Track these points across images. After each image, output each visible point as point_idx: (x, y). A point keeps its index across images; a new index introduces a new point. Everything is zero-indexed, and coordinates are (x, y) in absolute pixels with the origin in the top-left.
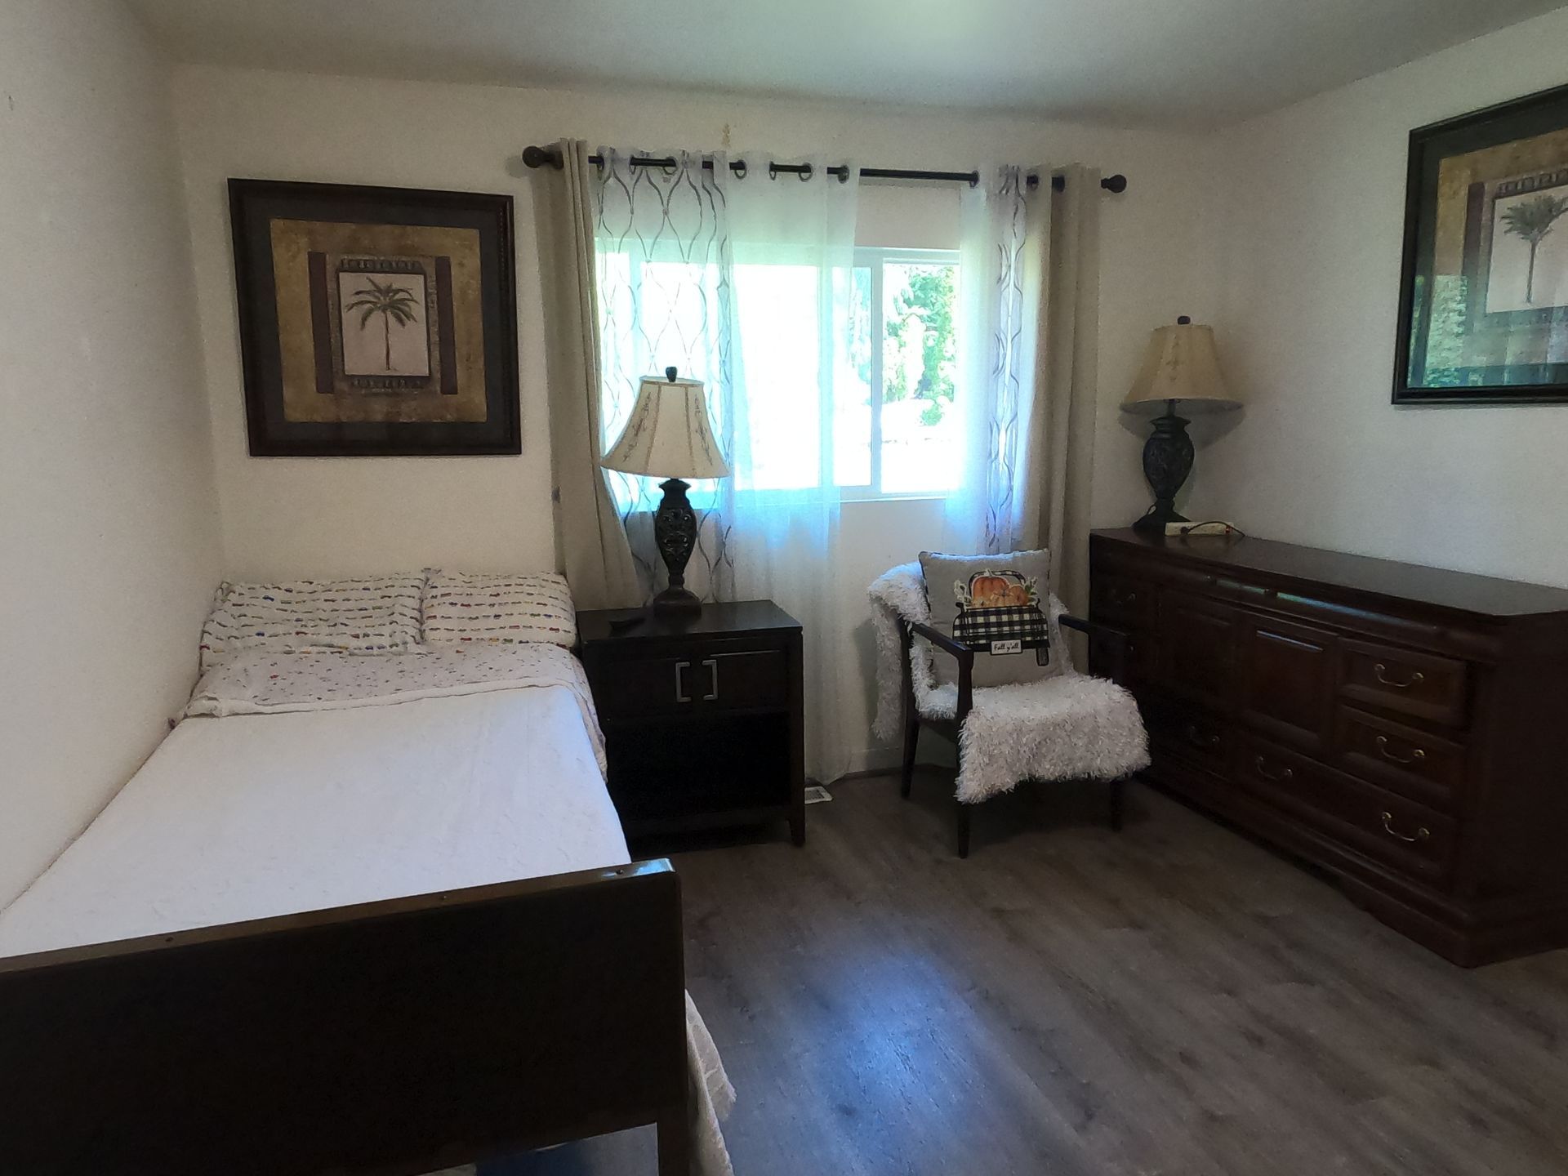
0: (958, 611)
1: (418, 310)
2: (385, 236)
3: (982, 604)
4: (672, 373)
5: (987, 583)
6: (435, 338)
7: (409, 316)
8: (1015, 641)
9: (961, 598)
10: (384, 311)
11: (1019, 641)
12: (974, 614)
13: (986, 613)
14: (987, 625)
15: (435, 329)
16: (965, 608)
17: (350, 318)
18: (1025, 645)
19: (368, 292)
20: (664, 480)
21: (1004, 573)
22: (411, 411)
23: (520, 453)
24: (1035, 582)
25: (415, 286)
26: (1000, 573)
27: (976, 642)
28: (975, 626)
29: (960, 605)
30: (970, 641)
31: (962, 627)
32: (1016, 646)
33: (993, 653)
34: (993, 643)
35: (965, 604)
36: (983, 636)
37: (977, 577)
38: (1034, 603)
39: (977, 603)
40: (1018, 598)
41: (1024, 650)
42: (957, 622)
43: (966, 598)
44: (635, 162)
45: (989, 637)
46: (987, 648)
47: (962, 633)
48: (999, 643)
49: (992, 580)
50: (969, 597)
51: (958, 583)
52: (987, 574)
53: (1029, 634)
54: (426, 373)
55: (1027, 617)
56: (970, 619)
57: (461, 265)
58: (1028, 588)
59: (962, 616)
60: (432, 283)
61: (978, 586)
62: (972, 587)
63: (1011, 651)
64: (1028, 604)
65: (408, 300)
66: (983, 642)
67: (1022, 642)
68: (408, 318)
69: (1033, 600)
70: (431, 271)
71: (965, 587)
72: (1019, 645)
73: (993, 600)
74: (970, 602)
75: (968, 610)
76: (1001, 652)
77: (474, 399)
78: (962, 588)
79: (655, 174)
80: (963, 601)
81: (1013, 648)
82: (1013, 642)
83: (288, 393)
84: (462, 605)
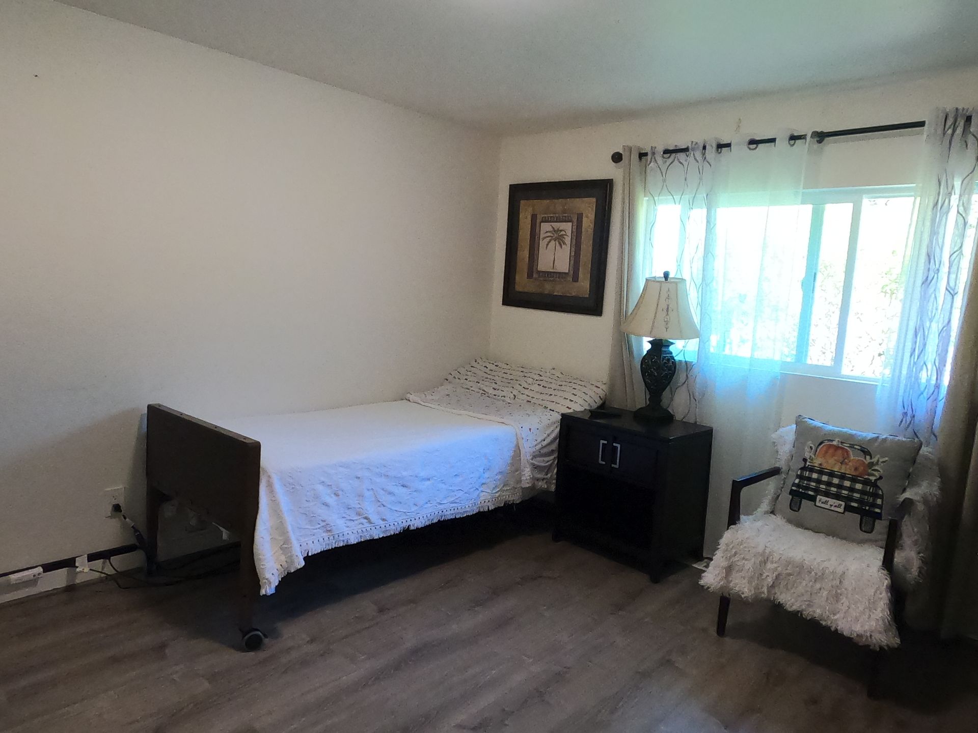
0: (802, 465)
1: (568, 240)
2: (559, 205)
3: (821, 464)
4: (666, 275)
5: (831, 451)
6: (573, 254)
7: (564, 243)
8: (841, 502)
9: (807, 455)
10: (555, 241)
11: (843, 504)
12: (812, 470)
13: (821, 472)
14: (819, 481)
15: (573, 249)
16: (808, 463)
17: (543, 244)
18: (848, 508)
19: (549, 232)
20: (651, 339)
21: (852, 446)
22: (558, 290)
23: (601, 315)
24: (883, 462)
25: (567, 227)
26: (848, 445)
27: (806, 492)
28: (809, 479)
29: (805, 460)
30: (802, 490)
31: (801, 477)
32: (839, 506)
33: (817, 504)
34: (818, 496)
35: (809, 460)
36: (813, 488)
37: (827, 443)
38: (873, 478)
39: (817, 463)
40: (856, 469)
41: (846, 513)
42: (799, 473)
43: (810, 456)
44: (666, 152)
45: (817, 491)
46: (813, 499)
47: (799, 482)
48: (824, 499)
49: (837, 448)
50: (813, 456)
51: (810, 443)
52: (835, 443)
53: (856, 501)
54: (567, 271)
55: (859, 486)
56: (807, 472)
57: (587, 217)
58: (871, 465)
59: (804, 469)
60: (575, 227)
61: (825, 449)
62: (818, 450)
63: (832, 508)
64: (866, 477)
65: (565, 235)
66: (811, 493)
67: (845, 504)
68: (564, 244)
69: (873, 475)
70: (575, 220)
71: (813, 448)
72: (843, 507)
73: (832, 464)
74: (812, 460)
75: (809, 465)
76: (823, 505)
77: (584, 285)
78: (811, 448)
79: (682, 156)
80: (808, 457)
81: (836, 506)
82: (837, 502)
83: (517, 277)
84: (543, 386)
